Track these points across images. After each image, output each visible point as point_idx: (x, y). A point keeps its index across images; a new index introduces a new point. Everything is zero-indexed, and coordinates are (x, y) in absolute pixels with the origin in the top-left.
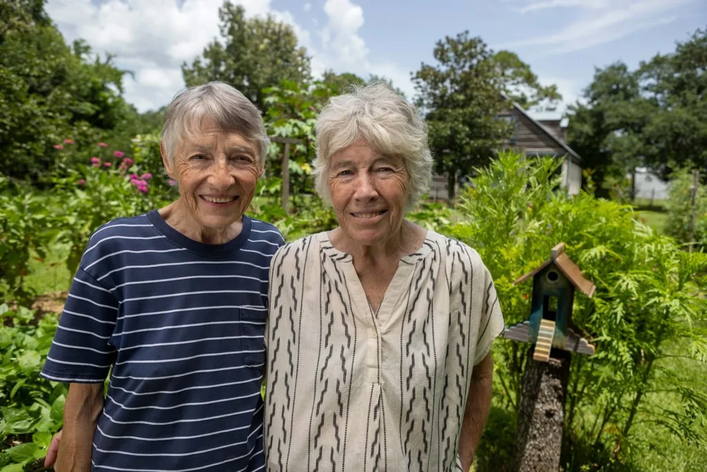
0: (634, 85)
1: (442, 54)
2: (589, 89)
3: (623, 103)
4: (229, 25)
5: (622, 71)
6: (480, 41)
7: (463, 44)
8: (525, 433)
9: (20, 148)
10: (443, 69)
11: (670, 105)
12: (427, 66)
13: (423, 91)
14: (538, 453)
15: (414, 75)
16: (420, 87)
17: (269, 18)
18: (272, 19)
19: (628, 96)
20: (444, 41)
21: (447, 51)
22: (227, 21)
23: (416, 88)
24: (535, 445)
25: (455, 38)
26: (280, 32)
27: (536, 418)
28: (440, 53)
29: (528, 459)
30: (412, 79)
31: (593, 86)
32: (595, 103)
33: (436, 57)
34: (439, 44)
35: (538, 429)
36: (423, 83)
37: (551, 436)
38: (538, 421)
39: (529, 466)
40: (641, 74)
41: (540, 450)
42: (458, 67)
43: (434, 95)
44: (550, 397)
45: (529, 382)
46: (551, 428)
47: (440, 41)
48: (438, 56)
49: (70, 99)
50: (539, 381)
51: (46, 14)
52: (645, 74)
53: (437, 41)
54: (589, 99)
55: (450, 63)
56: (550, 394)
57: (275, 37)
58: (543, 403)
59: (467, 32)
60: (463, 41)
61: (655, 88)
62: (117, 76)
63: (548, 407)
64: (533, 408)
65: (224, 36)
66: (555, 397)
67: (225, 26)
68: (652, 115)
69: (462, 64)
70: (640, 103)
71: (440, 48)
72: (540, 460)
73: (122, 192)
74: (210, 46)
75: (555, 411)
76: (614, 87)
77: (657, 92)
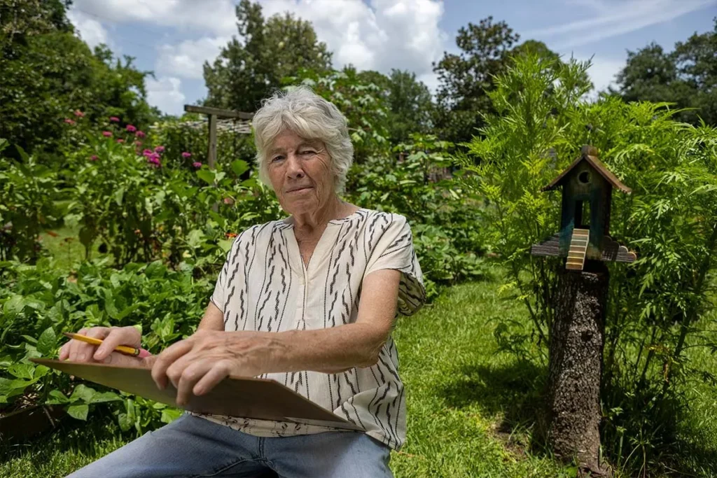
0: (671, 67)
1: (466, 42)
2: (622, 74)
3: (659, 87)
4: (247, 23)
5: (656, 54)
6: (505, 26)
7: (486, 30)
8: (560, 361)
9: (41, 143)
10: (467, 57)
11: (709, 86)
12: (450, 55)
13: (446, 81)
14: (575, 382)
15: (437, 66)
16: (444, 77)
17: (288, 16)
18: (291, 17)
19: (663, 80)
20: (466, 28)
21: (470, 38)
22: (245, 20)
23: (439, 79)
24: (571, 373)
25: (478, 24)
26: (299, 29)
27: (571, 343)
28: (463, 41)
29: (564, 390)
30: (434, 70)
31: (626, 71)
32: (629, 88)
33: (459, 45)
34: (462, 31)
35: (574, 355)
36: (446, 73)
37: (589, 361)
38: (574, 346)
39: (565, 397)
40: (678, 57)
41: (577, 379)
42: (482, 54)
43: (459, 85)
44: (586, 317)
45: (562, 303)
46: (588, 352)
47: (463, 28)
48: (461, 45)
49: (91, 97)
50: (574, 300)
51: (68, 21)
52: (682, 56)
53: (460, 28)
54: (622, 85)
55: (474, 51)
56: (586, 313)
57: (294, 34)
58: (579, 324)
59: (491, 18)
60: (487, 27)
61: (693, 70)
62: (138, 79)
63: (584, 329)
64: (567, 331)
65: (243, 35)
66: (592, 318)
67: (244, 24)
68: (691, 97)
69: (486, 51)
70: (678, 85)
71: (463, 35)
72: (577, 390)
73: (134, 164)
74: (229, 45)
75: (593, 333)
76: (649, 71)
77: (695, 74)
